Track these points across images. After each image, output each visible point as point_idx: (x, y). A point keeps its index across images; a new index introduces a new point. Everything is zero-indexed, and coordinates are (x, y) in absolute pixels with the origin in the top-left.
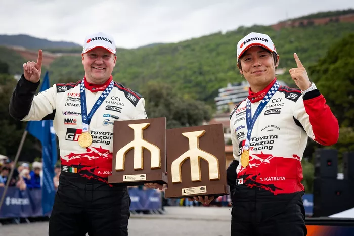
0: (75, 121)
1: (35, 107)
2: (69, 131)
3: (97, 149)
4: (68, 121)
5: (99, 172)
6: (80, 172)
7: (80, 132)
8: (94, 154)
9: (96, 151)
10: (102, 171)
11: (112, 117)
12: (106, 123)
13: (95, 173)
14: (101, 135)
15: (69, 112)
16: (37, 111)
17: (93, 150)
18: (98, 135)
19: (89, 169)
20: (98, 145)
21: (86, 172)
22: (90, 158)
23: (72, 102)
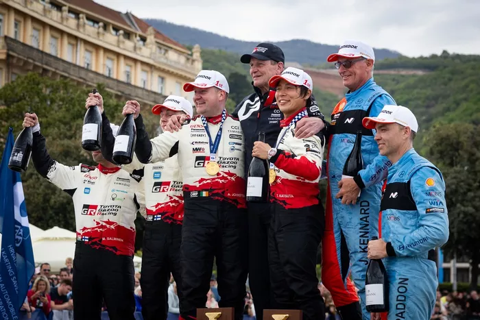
0: (203, 149)
1: (158, 148)
2: (198, 158)
3: (226, 173)
4: (196, 150)
5: (229, 194)
6: (212, 196)
7: (208, 158)
8: (223, 178)
9: (225, 175)
10: (231, 194)
11: (236, 144)
12: (232, 149)
13: (225, 195)
14: (229, 160)
15: (196, 142)
16: (160, 150)
17: (222, 174)
18: (226, 161)
19: (220, 191)
20: (226, 170)
21: (217, 194)
22: (221, 181)
23: (197, 133)
